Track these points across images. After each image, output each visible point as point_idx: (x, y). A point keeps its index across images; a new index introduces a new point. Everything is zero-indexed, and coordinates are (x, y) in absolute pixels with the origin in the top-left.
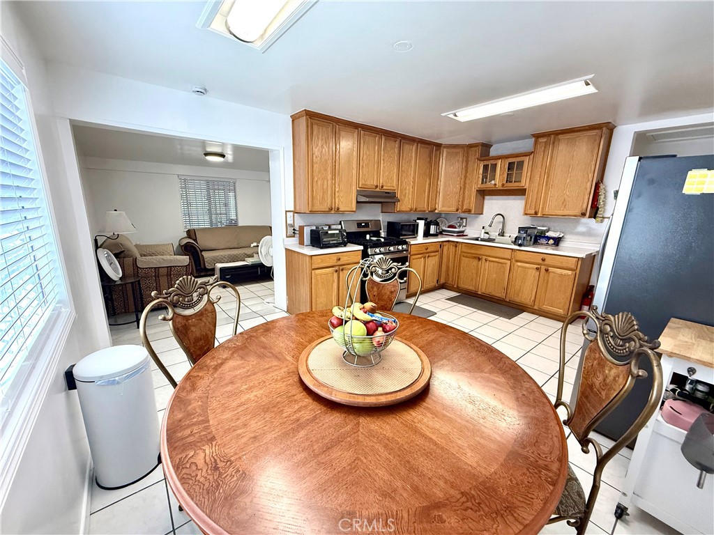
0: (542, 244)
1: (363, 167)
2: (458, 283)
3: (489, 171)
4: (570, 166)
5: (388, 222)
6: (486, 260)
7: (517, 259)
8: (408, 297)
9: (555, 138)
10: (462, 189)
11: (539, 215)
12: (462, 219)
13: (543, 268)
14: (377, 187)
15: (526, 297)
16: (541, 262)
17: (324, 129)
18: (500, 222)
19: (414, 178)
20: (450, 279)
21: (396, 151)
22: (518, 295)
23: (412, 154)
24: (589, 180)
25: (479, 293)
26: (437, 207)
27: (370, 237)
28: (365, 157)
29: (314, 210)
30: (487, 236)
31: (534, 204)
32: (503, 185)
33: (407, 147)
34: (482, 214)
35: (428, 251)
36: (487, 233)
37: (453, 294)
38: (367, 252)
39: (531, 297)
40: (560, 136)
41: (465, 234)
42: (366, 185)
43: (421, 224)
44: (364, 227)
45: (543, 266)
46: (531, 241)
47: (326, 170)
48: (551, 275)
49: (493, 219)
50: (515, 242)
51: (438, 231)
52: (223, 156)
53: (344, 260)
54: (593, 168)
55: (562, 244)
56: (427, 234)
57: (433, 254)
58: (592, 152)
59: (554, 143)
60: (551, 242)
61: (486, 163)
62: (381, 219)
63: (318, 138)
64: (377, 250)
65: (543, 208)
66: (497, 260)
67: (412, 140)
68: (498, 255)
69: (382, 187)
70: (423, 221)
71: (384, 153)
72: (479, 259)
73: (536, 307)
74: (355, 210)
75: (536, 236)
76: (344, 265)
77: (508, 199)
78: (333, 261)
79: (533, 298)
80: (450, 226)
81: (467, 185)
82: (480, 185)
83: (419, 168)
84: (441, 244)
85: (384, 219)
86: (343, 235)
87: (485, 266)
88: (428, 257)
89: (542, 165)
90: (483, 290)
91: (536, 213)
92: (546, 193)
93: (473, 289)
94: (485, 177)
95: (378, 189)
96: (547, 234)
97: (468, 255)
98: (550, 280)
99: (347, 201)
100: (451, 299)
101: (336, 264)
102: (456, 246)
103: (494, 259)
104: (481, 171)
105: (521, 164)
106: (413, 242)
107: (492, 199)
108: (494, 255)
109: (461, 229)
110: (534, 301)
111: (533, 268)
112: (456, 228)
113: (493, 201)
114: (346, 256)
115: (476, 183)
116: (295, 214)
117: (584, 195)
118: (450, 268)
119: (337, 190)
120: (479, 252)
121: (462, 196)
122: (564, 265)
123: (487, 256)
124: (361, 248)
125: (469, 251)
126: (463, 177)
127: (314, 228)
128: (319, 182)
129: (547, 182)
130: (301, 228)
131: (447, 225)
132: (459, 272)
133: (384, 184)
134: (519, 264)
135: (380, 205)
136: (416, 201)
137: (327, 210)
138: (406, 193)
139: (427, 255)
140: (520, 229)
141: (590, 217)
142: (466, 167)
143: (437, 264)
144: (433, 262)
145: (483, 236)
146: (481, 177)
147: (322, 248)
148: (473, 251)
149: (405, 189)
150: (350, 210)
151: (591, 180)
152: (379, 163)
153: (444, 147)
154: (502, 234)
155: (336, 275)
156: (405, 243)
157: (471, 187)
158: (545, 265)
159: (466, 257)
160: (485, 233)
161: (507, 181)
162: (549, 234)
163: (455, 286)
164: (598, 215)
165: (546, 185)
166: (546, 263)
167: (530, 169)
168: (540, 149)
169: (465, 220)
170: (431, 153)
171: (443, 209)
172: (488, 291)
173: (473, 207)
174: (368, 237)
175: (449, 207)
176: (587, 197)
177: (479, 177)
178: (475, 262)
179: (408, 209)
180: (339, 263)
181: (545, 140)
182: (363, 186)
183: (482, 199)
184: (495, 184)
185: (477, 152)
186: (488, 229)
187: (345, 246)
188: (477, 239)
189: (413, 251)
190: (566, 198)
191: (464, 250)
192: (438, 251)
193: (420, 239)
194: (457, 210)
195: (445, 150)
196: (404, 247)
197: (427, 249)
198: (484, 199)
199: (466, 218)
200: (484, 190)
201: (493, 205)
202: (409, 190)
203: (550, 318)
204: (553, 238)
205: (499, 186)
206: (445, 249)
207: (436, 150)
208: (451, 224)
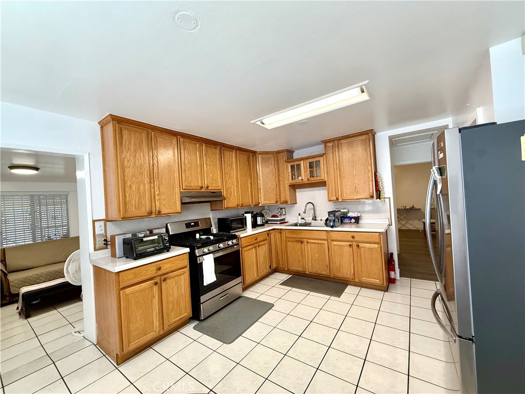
0: (347, 223)
1: (185, 170)
2: (288, 266)
3: (296, 169)
4: (353, 162)
5: (218, 219)
6: (307, 243)
7: (332, 238)
8: (245, 289)
9: (338, 143)
10: (278, 185)
11: (340, 201)
12: (281, 209)
14: (202, 188)
15: (346, 271)
16: (352, 239)
17: (138, 134)
18: (311, 209)
19: (237, 179)
20: (281, 263)
22: (340, 271)
23: (232, 158)
24: (369, 171)
25: (307, 272)
26: (260, 201)
27: (200, 236)
28: (187, 161)
29: (128, 216)
30: (303, 221)
31: (334, 192)
32: (308, 180)
33: (227, 153)
34: (296, 203)
35: (258, 240)
36: (303, 219)
37: (285, 277)
38: (194, 253)
39: (351, 271)
40: (342, 141)
41: (286, 221)
42: (191, 187)
43: (249, 217)
44: (193, 226)
45: (354, 243)
46: (339, 222)
47: (141, 174)
48: (362, 249)
49: (306, 207)
50: (326, 225)
51: (264, 221)
52: (37, 169)
53: (166, 268)
54: (370, 162)
55: (361, 222)
56: (255, 225)
57: (262, 243)
58: (366, 150)
59: (338, 146)
60: (353, 221)
61: (292, 164)
62: (211, 216)
63: (130, 143)
64: (206, 250)
65: (341, 195)
66: (316, 241)
67: (231, 148)
68: (316, 237)
69: (208, 187)
70: (250, 215)
71: (206, 158)
72: (302, 242)
73: (357, 280)
74: (180, 211)
75: (341, 217)
76: (166, 274)
77: (313, 190)
78: (152, 272)
79: (352, 272)
80: (273, 216)
81: (281, 182)
82: (291, 181)
83: (240, 170)
84: (268, 233)
85: (213, 216)
86: (163, 240)
87: (308, 248)
88: (259, 246)
90: (310, 270)
91: (337, 199)
92: (341, 183)
93: (301, 269)
94: (293, 174)
95: (203, 190)
96: (349, 215)
97: (292, 239)
98: (362, 254)
99: (170, 202)
100: (285, 283)
101: (155, 275)
102: (281, 233)
103: (314, 241)
104: (290, 170)
105: (318, 163)
106: (242, 234)
107: (301, 192)
108: (314, 237)
109: (282, 217)
110: (354, 275)
111: (346, 246)
112: (278, 217)
113: (303, 193)
114: (168, 263)
115: (288, 180)
116: (108, 223)
117: (369, 182)
118: (279, 253)
119: (157, 193)
120: (300, 236)
121: (278, 191)
122: (371, 240)
123: (307, 239)
124: (187, 250)
125: (293, 236)
126: (277, 176)
127: (129, 236)
128: (134, 187)
129: (340, 174)
130: (113, 238)
131: (271, 215)
132: (287, 256)
133: (209, 185)
134: (335, 243)
135: (209, 204)
136: (242, 198)
137: (146, 214)
138: (231, 192)
139: (257, 245)
140: (330, 213)
141: (377, 199)
142: (278, 168)
143: (267, 251)
144: (263, 250)
145: (300, 221)
146: (290, 174)
147: (135, 259)
148: (296, 236)
149: (230, 189)
150: (174, 212)
151: (370, 170)
152: (202, 166)
153: (259, 154)
154: (315, 219)
155: (156, 288)
156: (235, 237)
157: (284, 183)
158: (355, 242)
159: (291, 241)
160: (302, 219)
161: (310, 176)
162: (350, 215)
163: (286, 269)
164: (381, 197)
165: (340, 177)
166: (355, 239)
167: (325, 166)
168: (330, 152)
169: (284, 210)
170: (249, 158)
171: (266, 202)
172: (314, 271)
173: (288, 198)
174: (198, 236)
175: (270, 200)
176: (371, 184)
177: (289, 176)
178: (298, 245)
179: (236, 206)
180: (160, 273)
181: (332, 145)
182: (187, 188)
183: (293, 191)
184: (302, 179)
185: (284, 157)
186: (303, 215)
187: (168, 251)
188: (296, 225)
189: (244, 242)
190: (356, 185)
191: (288, 235)
192: (266, 240)
193: (249, 231)
194: (277, 202)
195: (260, 156)
196: (234, 241)
197: (256, 239)
198: (295, 192)
199: (285, 208)
200: (294, 185)
201: (303, 196)
202: (234, 189)
203: (370, 289)
204: (354, 218)
205: (305, 181)
206: (272, 236)
207: (252, 156)
208: (273, 214)
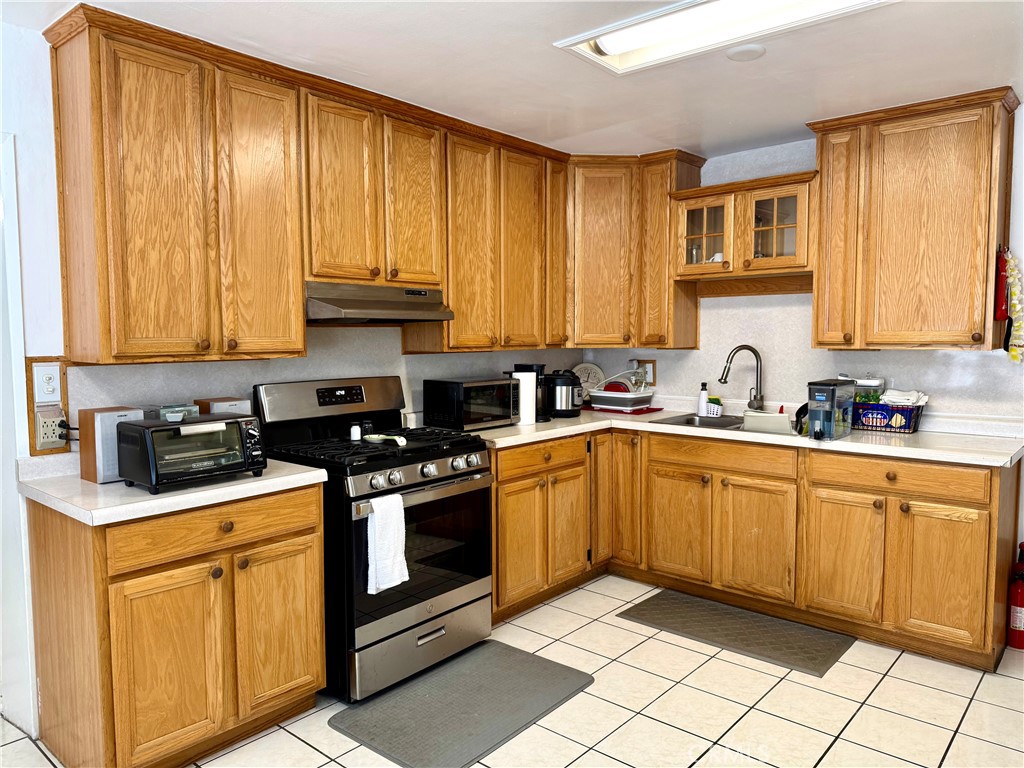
0: (874, 428)
1: (321, 208)
2: (649, 557)
3: (704, 225)
4: (921, 206)
5: (427, 383)
6: (725, 484)
7: (816, 476)
8: (500, 618)
9: (871, 136)
10: (635, 280)
11: (857, 346)
12: (641, 363)
13: (894, 503)
14: (375, 273)
15: (854, 595)
16: (885, 484)
17: (169, 77)
18: (748, 369)
19: (495, 250)
20: (626, 545)
21: (434, 166)
22: (831, 590)
23: (483, 176)
24: (979, 243)
25: (716, 585)
26: (569, 332)
27: (363, 434)
28: (327, 178)
29: (135, 351)
30: (716, 411)
31: (838, 314)
32: (747, 264)
33: (465, 157)
34: (695, 347)
35: (551, 463)
36: (716, 402)
37: (638, 592)
38: (343, 488)
39: (871, 594)
40: (886, 129)
41: (654, 405)
42: (340, 267)
43: (527, 383)
44: (341, 400)
45: (894, 497)
46: (844, 420)
47: (177, 214)
48: (920, 522)
49: (730, 360)
50: (799, 428)
51: (578, 401)
53: (249, 527)
54: (983, 211)
55: (928, 426)
57: (567, 473)
58: (975, 168)
59: (869, 146)
60: (898, 420)
61: (694, 204)
62: (402, 372)
63: (143, 105)
64: (380, 480)
65: (864, 326)
66: (757, 482)
67: (480, 138)
68: (758, 469)
69: (395, 273)
70: (533, 375)
71: (394, 170)
72: (704, 481)
73: (888, 625)
74: (299, 346)
75: (856, 406)
76: (252, 545)
77: (762, 305)
78: (204, 535)
79: (876, 598)
80: (613, 386)
81: (648, 269)
82: (683, 268)
83: (508, 218)
84: (590, 440)
85: (409, 373)
86: (245, 437)
87: (725, 502)
88: (555, 482)
89: (847, 205)
90: (727, 577)
91: (848, 340)
92: (867, 284)
93: (697, 573)
94: (693, 243)
95: (380, 281)
96: (884, 399)
97: (670, 469)
98: (918, 539)
99: (269, 315)
100: (635, 613)
101: (214, 546)
102: (633, 445)
103: (748, 481)
104: (683, 228)
105: (789, 205)
106: (502, 439)
107: (719, 307)
108: (748, 467)
109: (642, 392)
110: (881, 605)
111: (864, 505)
112: (626, 390)
113: (723, 311)
114: (258, 511)
115: (672, 261)
116: (72, 371)
117: (972, 286)
118: (622, 510)
119: (225, 281)
120: (700, 461)
121: (635, 301)
122: (953, 490)
123: (725, 471)
124: (321, 475)
125: (674, 458)
126: (634, 246)
127: (137, 416)
128: (153, 256)
129: (866, 251)
130: (87, 418)
131: (603, 382)
132: (649, 523)
133: (401, 265)
134: (823, 493)
135: (398, 329)
136: (508, 316)
137: (191, 349)
138: (473, 294)
139: (551, 478)
140: (814, 387)
141: (995, 347)
142: (642, 218)
143: (584, 501)
144: (569, 496)
145: (705, 410)
146: (683, 243)
147: (156, 490)
148: (684, 459)
149: (472, 282)
150: (280, 347)
151: (984, 240)
152: (377, 198)
153: (577, 164)
154: (758, 403)
155: (215, 589)
156: (479, 446)
157: (659, 274)
158: (897, 493)
159: (666, 475)
160: (711, 401)
161: (756, 253)
162: (889, 398)
163: (643, 567)
164: (1013, 341)
165: (866, 260)
166: (899, 486)
167: (815, 219)
168: (837, 164)
169: (649, 367)
170: (540, 177)
171: (588, 337)
172: (740, 581)
173: (668, 328)
174: (356, 433)
175: (604, 331)
176: (980, 291)
177: (677, 247)
178: (692, 491)
179: (485, 342)
180: (230, 540)
181: (846, 139)
182: (324, 271)
183: (691, 306)
184: (726, 263)
185: (665, 178)
186: (717, 389)
187: (258, 474)
188: (689, 421)
189: (505, 466)
190: (924, 293)
191: (658, 453)
192: (581, 463)
193: (527, 428)
194: (627, 339)
195: (579, 173)
196: (475, 459)
197: (548, 459)
198: (696, 306)
199: (653, 362)
200: (694, 283)
201: (723, 322)
202: (483, 283)
203: (936, 658)
204: (903, 411)
205: (736, 268)
206: (603, 452)
207: (553, 172)
208: (613, 378)
